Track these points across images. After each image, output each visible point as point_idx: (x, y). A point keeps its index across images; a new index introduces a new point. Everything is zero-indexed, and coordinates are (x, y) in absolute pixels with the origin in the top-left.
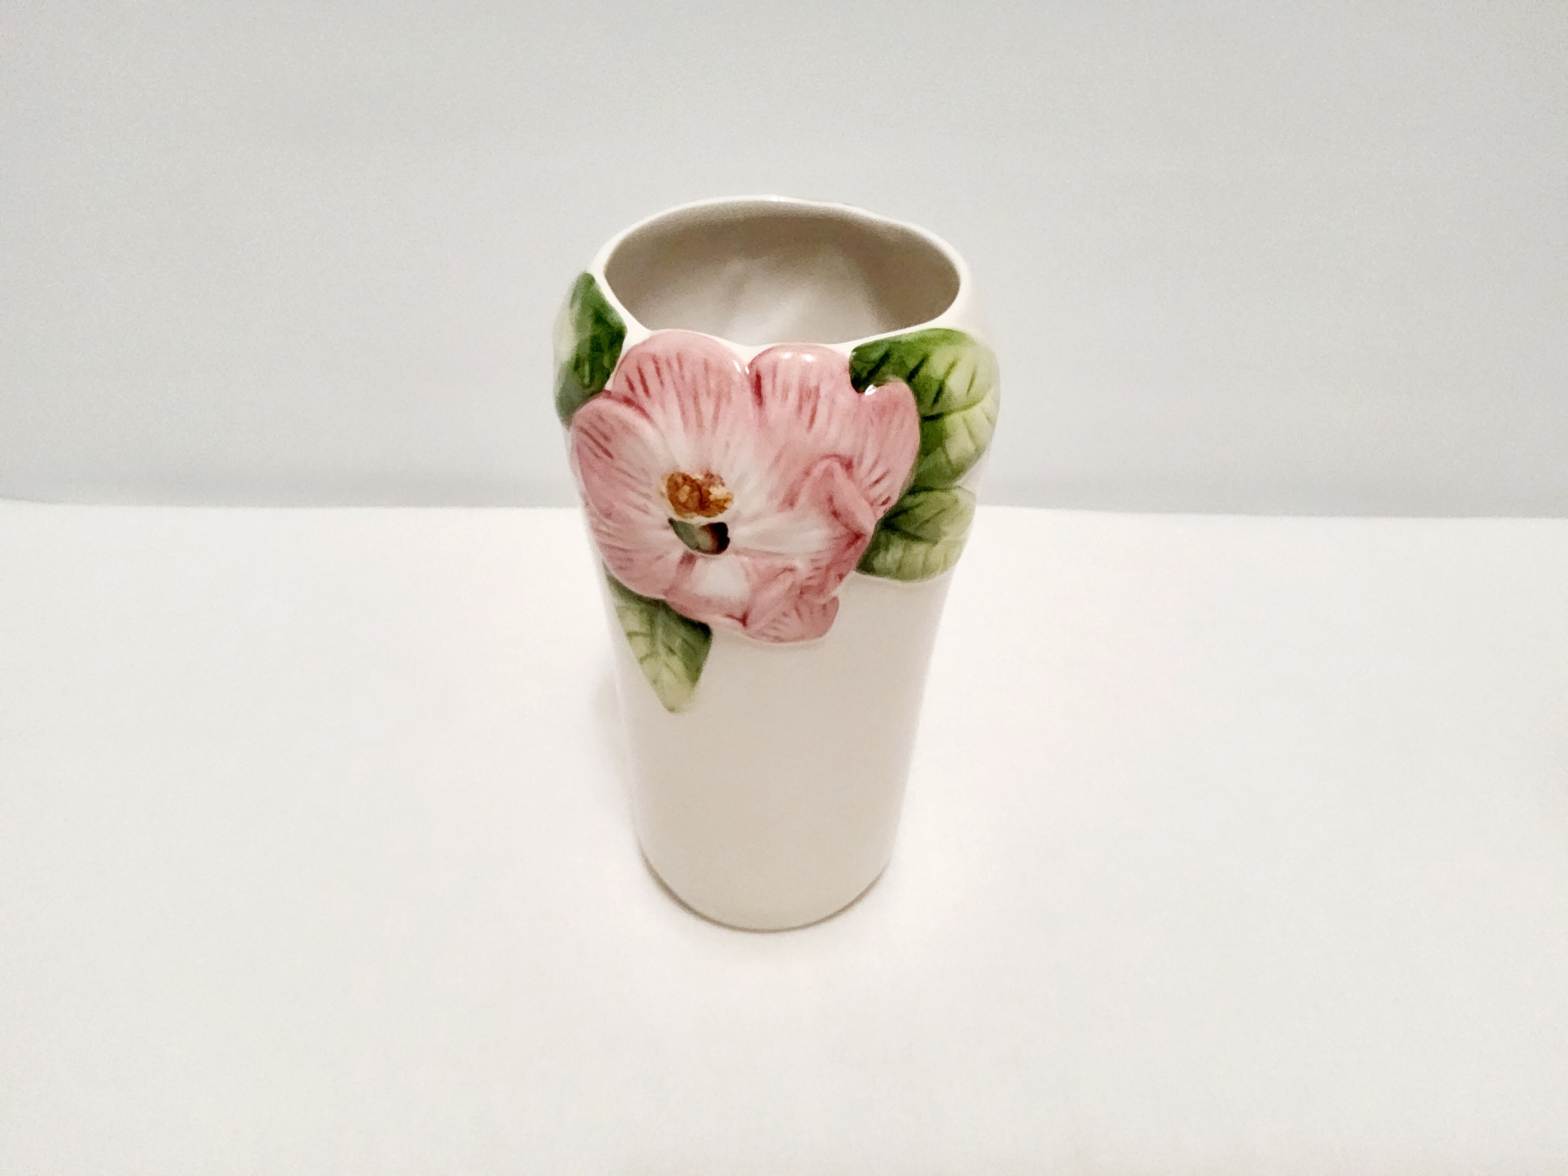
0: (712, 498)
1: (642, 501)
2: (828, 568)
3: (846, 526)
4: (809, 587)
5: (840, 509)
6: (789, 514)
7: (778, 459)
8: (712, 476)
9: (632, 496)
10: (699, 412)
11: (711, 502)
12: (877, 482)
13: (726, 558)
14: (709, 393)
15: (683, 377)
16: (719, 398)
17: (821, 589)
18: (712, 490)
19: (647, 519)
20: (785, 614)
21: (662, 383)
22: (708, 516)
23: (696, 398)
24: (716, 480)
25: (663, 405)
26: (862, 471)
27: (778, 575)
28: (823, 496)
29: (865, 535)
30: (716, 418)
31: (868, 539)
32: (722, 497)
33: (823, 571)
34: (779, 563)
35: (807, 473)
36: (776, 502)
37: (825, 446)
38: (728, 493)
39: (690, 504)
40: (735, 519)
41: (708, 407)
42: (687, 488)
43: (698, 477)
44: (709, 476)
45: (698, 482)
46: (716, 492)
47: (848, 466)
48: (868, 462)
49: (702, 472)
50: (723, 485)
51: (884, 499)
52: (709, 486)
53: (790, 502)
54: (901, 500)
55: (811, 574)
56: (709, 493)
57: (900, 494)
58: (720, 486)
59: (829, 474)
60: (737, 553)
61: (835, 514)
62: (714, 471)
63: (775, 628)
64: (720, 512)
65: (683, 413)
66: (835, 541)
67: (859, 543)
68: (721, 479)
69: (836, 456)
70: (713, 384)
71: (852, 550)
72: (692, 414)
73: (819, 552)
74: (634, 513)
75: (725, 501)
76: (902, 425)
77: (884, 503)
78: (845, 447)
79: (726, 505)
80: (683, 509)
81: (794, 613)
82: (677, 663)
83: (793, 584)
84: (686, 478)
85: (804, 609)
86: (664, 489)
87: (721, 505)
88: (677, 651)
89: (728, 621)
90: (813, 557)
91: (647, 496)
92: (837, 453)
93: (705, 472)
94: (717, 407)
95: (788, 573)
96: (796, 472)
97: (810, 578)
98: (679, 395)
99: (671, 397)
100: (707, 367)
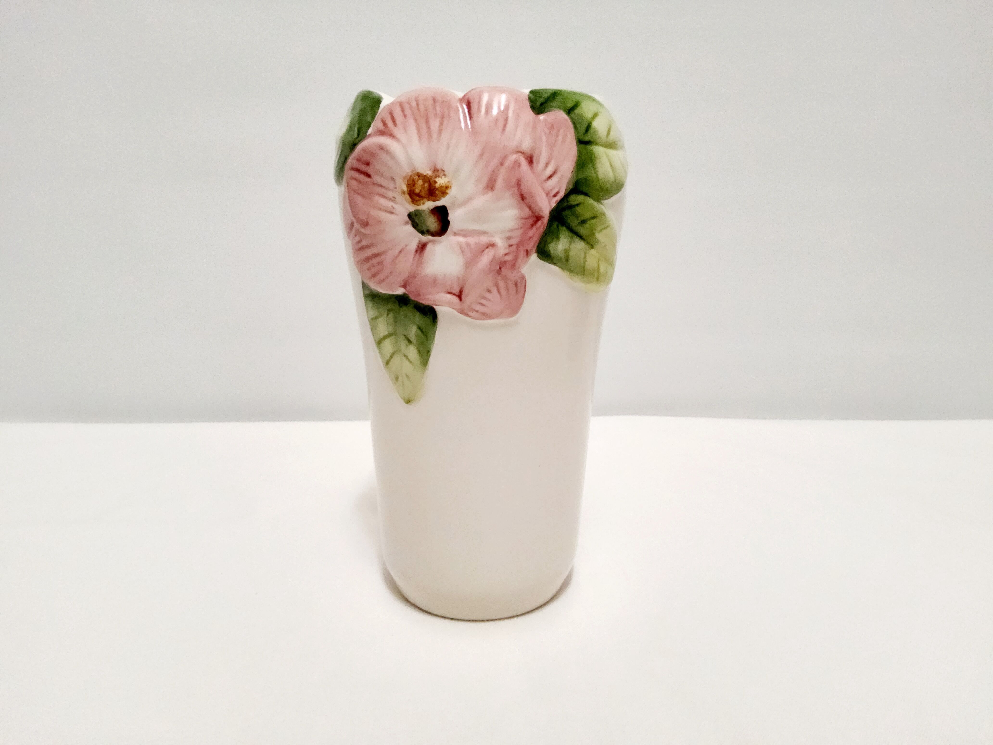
0: (437, 185)
1: (389, 204)
2: (518, 245)
3: (530, 208)
4: (505, 263)
5: (525, 192)
6: (489, 196)
7: (481, 155)
8: (438, 171)
9: (383, 202)
10: (429, 128)
11: (437, 189)
12: (550, 177)
13: (448, 239)
14: (436, 115)
15: (418, 109)
16: (443, 118)
17: (513, 266)
18: (437, 180)
19: (393, 217)
20: (489, 291)
21: (405, 116)
22: (434, 201)
23: (427, 121)
24: (440, 173)
25: (405, 129)
26: (539, 166)
27: (483, 251)
28: (514, 181)
29: (543, 217)
30: (440, 131)
31: (546, 220)
32: (444, 185)
33: (514, 248)
34: (484, 239)
35: (502, 164)
36: (481, 186)
37: (513, 144)
38: (448, 182)
39: (423, 194)
40: (453, 204)
41: (435, 124)
42: (420, 182)
43: (429, 173)
44: (436, 170)
45: (428, 176)
46: (441, 181)
47: (530, 160)
48: (543, 160)
49: (430, 169)
50: (445, 175)
51: (554, 192)
52: (436, 178)
53: (490, 186)
54: (567, 196)
55: (507, 251)
56: (436, 182)
57: (566, 190)
58: (443, 177)
59: (517, 164)
60: (455, 234)
61: (522, 197)
62: (439, 167)
63: (482, 304)
64: (443, 197)
65: (419, 132)
66: (524, 221)
67: (540, 222)
68: (444, 171)
69: (521, 152)
70: (439, 110)
71: (534, 229)
72: (424, 130)
73: (512, 230)
74: (384, 216)
75: (447, 187)
76: (564, 141)
77: (555, 196)
78: (526, 146)
79: (447, 191)
80: (417, 198)
81: (495, 290)
82: (412, 352)
83: (494, 257)
84: (419, 175)
85: (502, 284)
86: (405, 188)
87: (444, 192)
88: (413, 339)
89: (449, 296)
90: (508, 235)
91: (393, 199)
92: (522, 150)
93: (433, 169)
94: (441, 124)
95: (490, 248)
96: (495, 162)
97: (506, 254)
98: (415, 120)
99: (411, 122)
100: (434, 100)
